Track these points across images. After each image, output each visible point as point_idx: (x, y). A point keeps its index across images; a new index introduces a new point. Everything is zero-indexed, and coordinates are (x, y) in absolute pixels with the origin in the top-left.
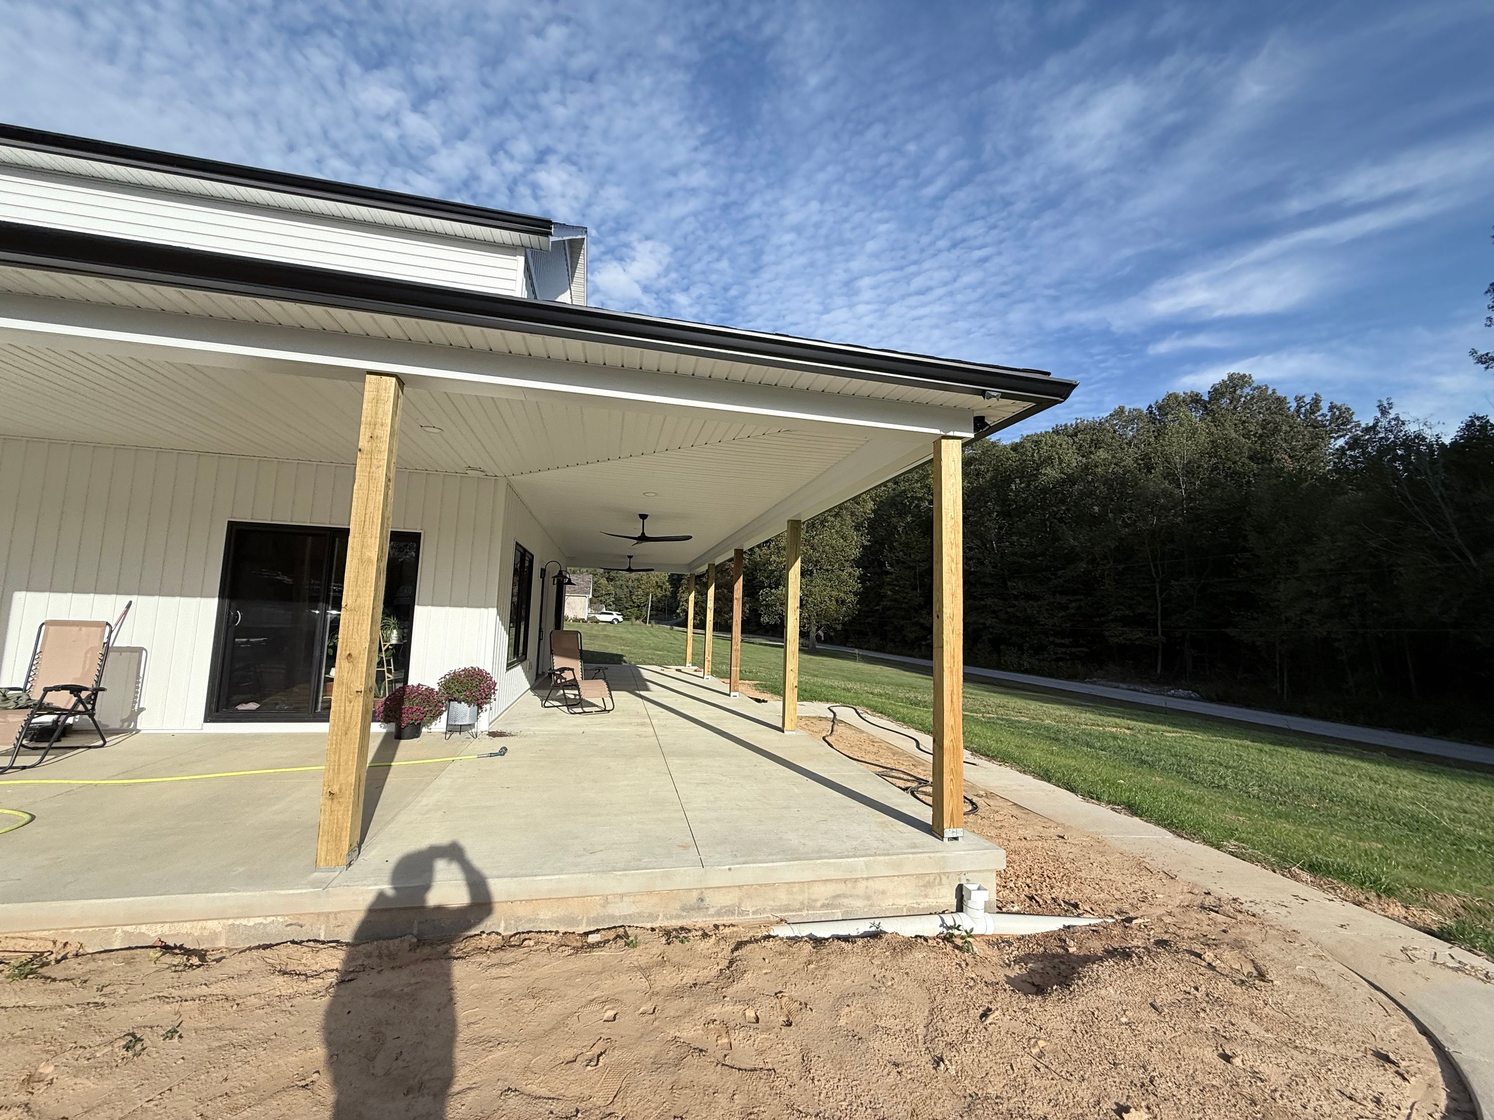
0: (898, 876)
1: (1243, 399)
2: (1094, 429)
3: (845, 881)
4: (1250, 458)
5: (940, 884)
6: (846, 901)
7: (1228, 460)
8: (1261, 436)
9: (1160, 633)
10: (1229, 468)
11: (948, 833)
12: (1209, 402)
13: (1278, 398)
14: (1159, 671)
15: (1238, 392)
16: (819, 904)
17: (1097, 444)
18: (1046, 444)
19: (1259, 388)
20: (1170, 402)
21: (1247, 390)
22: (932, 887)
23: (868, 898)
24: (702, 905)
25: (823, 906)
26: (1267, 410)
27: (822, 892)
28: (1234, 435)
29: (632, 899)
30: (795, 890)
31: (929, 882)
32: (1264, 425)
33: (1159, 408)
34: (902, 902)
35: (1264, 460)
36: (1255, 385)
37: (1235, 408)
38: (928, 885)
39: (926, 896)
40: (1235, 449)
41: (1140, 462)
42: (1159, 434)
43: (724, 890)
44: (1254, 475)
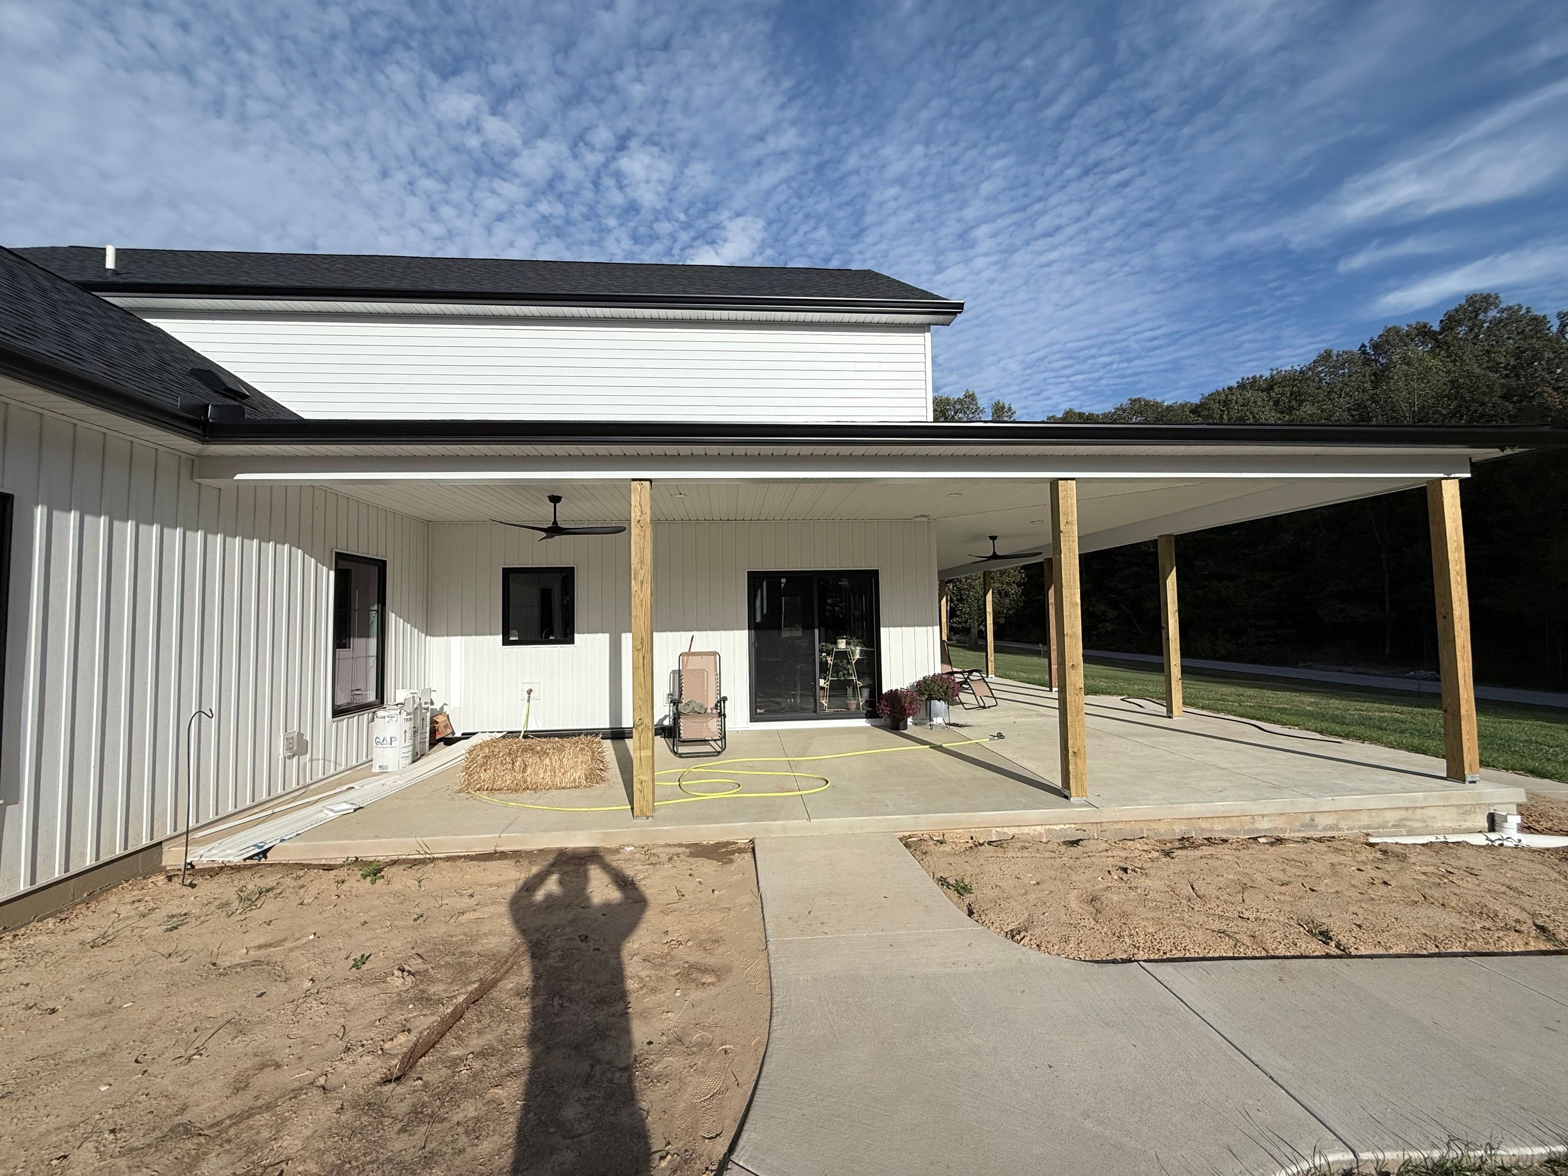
0: (1444, 806)
1: (1485, 325)
2: (1295, 380)
3: (1407, 809)
4: (1505, 397)
5: (1475, 812)
6: (1408, 823)
7: (1474, 401)
8: (1514, 367)
9: (1388, 608)
10: (1476, 411)
11: (1469, 778)
12: (1440, 333)
13: (1535, 318)
14: (1388, 651)
15: (1481, 317)
16: (1390, 825)
17: (1299, 398)
18: (1236, 403)
19: (1509, 308)
20: (1390, 338)
21: (1493, 313)
22: (1469, 815)
23: (1424, 821)
24: (1313, 823)
25: (1393, 826)
26: (1519, 334)
27: (1392, 817)
28: (1478, 370)
29: (1269, 819)
30: (1373, 815)
31: (1466, 811)
32: (1518, 353)
33: (1375, 346)
34: (1448, 824)
35: (1523, 396)
36: (1503, 306)
37: (1477, 336)
38: (1466, 813)
39: (1465, 821)
40: (1484, 389)
41: (1354, 413)
42: (1379, 377)
43: (1327, 814)
44: (1510, 416)
